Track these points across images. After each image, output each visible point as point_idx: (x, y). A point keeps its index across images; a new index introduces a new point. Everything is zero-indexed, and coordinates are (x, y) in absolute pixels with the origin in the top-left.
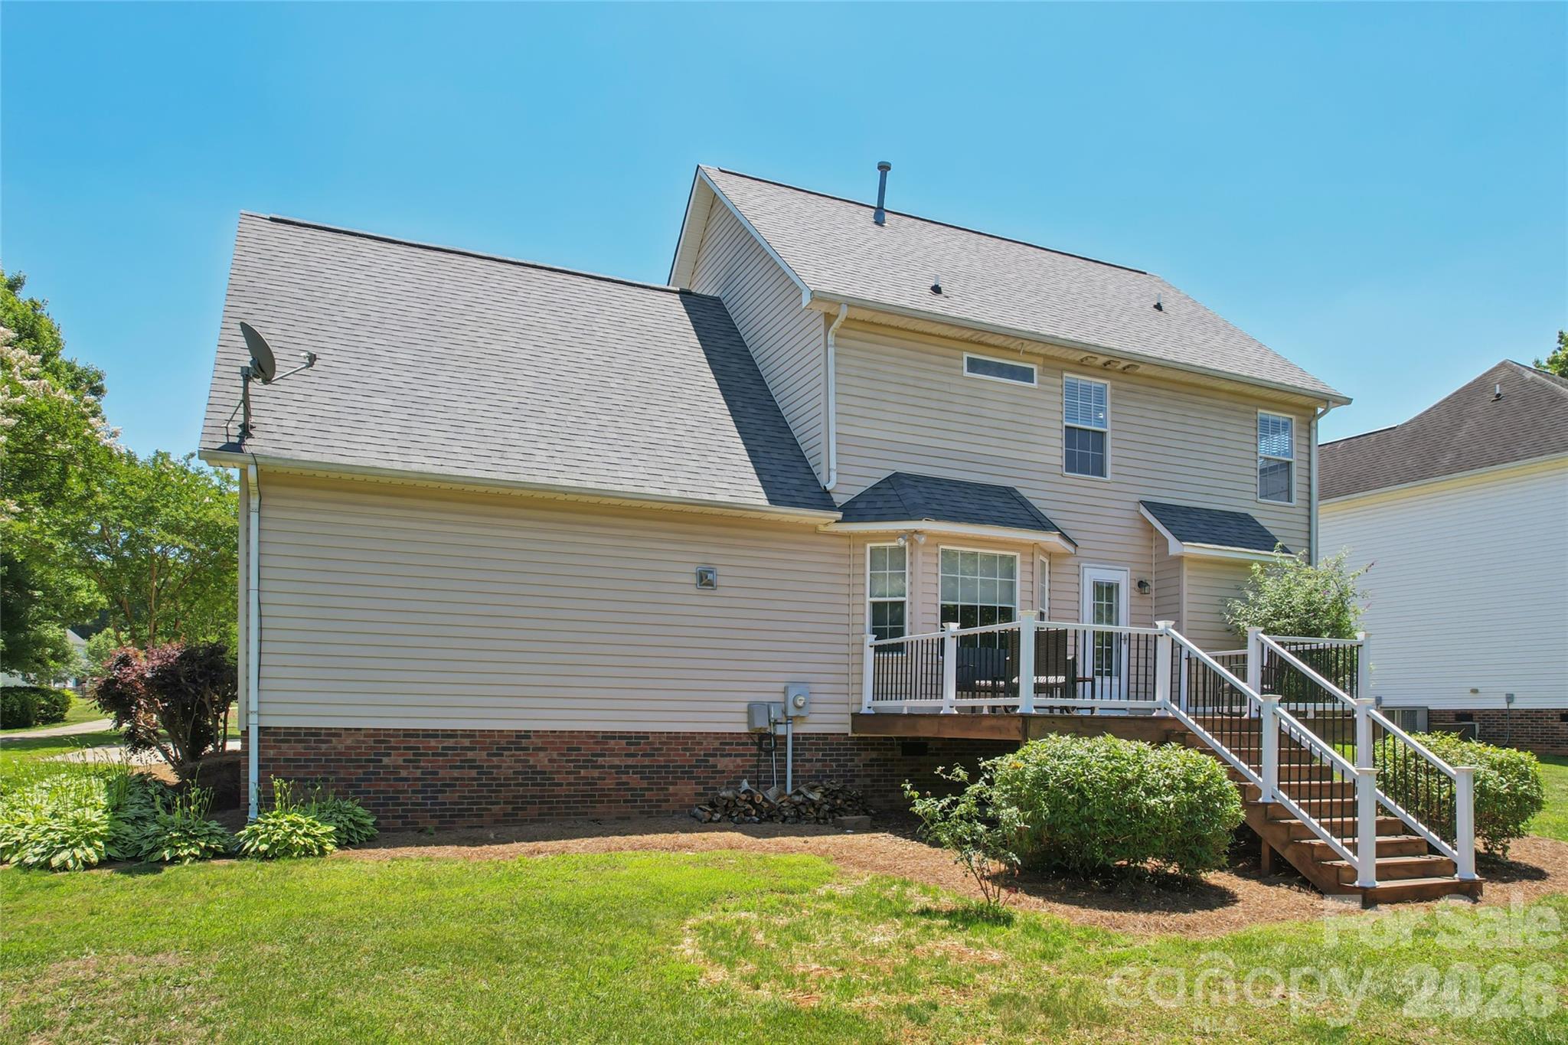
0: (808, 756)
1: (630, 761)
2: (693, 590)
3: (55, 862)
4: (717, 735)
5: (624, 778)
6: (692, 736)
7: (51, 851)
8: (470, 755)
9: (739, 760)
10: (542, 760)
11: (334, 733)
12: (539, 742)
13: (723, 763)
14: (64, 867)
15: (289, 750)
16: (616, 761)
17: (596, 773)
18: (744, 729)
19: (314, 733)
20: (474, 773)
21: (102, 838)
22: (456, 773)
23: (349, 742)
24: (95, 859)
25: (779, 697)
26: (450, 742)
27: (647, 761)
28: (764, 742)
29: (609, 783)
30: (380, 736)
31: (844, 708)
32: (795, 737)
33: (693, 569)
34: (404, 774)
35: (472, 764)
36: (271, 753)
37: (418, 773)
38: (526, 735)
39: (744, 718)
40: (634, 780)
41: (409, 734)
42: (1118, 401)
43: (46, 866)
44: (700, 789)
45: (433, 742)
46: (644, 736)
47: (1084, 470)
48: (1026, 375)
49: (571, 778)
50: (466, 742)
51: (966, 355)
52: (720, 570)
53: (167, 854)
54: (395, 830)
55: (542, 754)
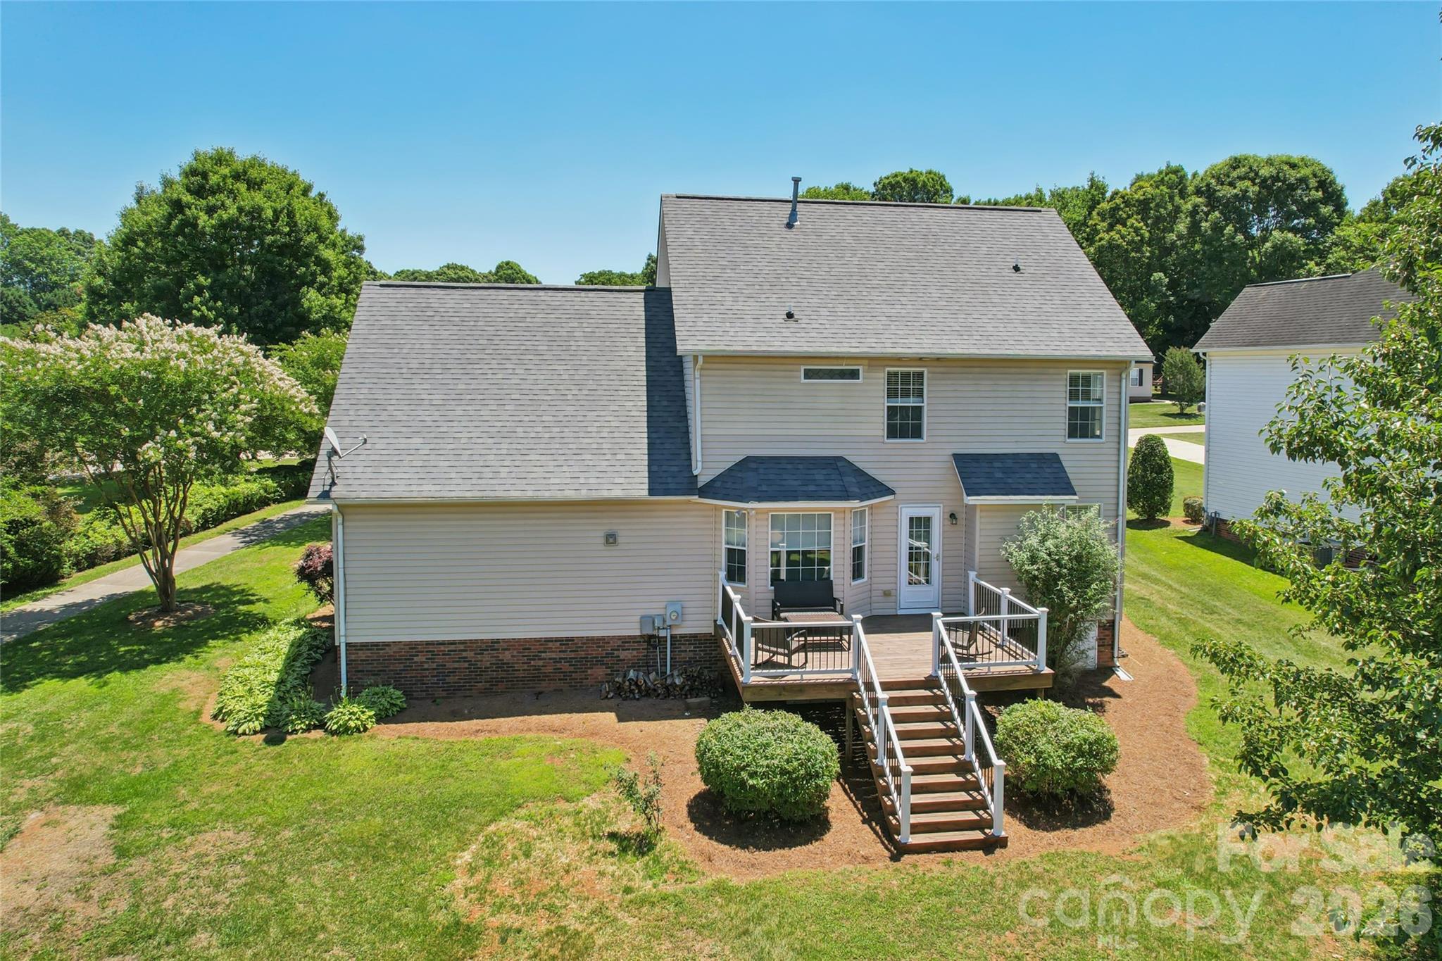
0: (683, 648)
1: (562, 655)
2: (602, 547)
3: (240, 731)
4: (620, 638)
5: (558, 665)
6: (603, 638)
7: (239, 724)
8: (464, 654)
9: (635, 653)
10: (507, 656)
11: (387, 645)
12: (505, 646)
13: (623, 655)
14: (244, 734)
15: (362, 655)
16: (554, 655)
17: (541, 663)
18: (638, 633)
19: (376, 645)
20: (466, 665)
21: (263, 715)
22: (456, 665)
23: (395, 649)
24: (258, 728)
25: (661, 612)
26: (452, 647)
27: (573, 655)
28: (652, 641)
29: (550, 669)
30: (413, 646)
31: (708, 617)
32: (672, 636)
33: (602, 534)
34: (426, 666)
35: (465, 660)
36: (353, 657)
37: (434, 666)
38: (497, 641)
39: (638, 625)
40: (565, 666)
41: (428, 643)
42: (934, 382)
43: (236, 733)
44: (609, 671)
45: (442, 648)
46: (571, 640)
47: (904, 435)
48: (854, 374)
49: (525, 667)
50: (462, 647)
51: (803, 368)
52: (620, 533)
53: (290, 728)
54: (422, 699)
55: (507, 652)
